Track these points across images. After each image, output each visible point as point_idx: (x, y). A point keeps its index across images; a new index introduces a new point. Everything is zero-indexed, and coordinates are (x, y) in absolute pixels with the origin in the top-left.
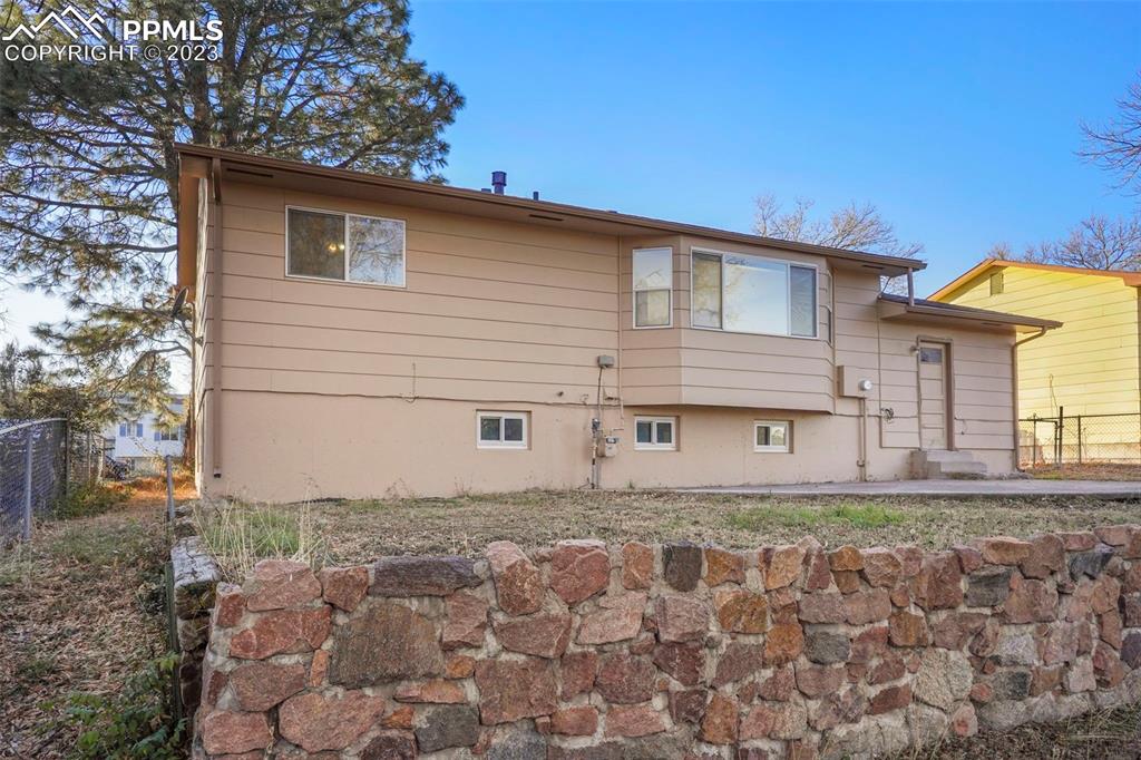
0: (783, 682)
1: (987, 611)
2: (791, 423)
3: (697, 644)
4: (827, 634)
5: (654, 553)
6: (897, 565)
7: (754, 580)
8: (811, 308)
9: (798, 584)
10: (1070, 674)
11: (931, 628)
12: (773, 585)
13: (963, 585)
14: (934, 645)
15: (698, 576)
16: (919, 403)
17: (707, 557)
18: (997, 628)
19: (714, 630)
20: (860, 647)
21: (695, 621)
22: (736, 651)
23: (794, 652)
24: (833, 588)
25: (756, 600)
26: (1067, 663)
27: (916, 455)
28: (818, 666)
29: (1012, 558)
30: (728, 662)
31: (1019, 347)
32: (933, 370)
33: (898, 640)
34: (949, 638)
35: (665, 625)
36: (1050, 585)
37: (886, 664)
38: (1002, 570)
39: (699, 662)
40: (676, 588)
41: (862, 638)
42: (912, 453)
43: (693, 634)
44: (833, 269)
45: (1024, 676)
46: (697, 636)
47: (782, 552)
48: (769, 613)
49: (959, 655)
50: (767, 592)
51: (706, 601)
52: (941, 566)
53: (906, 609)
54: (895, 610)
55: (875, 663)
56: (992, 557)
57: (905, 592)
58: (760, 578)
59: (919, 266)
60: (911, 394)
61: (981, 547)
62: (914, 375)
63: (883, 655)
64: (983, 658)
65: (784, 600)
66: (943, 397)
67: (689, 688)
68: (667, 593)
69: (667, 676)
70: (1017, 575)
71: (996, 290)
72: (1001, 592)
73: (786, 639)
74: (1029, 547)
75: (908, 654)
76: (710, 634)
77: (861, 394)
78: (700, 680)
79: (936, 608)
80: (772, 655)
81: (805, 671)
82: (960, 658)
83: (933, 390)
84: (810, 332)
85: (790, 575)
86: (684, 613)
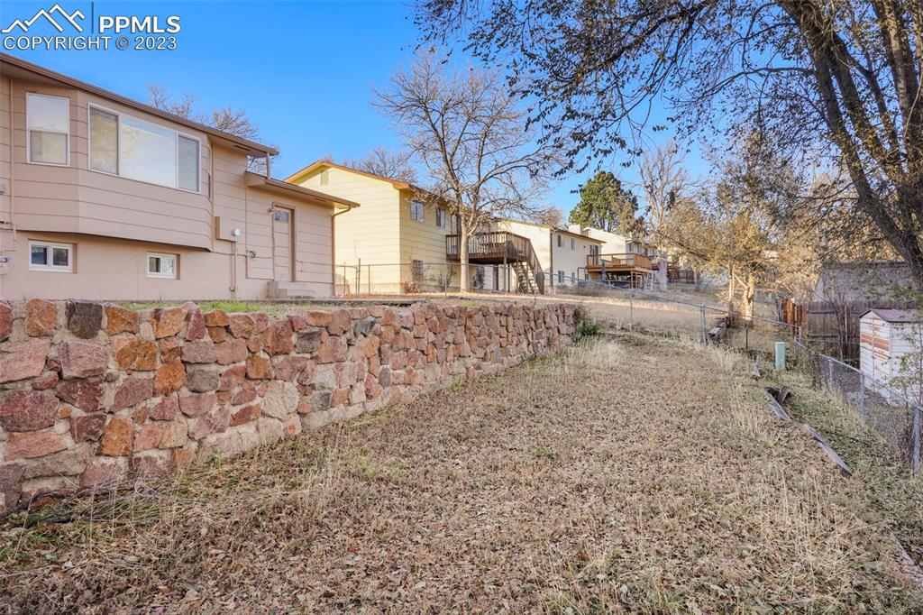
0: (169, 406)
1: (308, 356)
2: (178, 256)
3: (97, 379)
4: (202, 371)
5: (58, 307)
6: (251, 323)
7: (147, 332)
8: (195, 170)
9: (181, 334)
10: (353, 393)
11: (274, 367)
12: (161, 335)
13: (294, 339)
14: (275, 378)
15: (99, 327)
16: (273, 248)
17: (107, 313)
18: (313, 366)
19: (113, 367)
20: (226, 380)
21: (96, 361)
22: (132, 384)
23: (178, 384)
24: (207, 338)
25: (148, 345)
26: (351, 386)
27: (271, 283)
28: (196, 394)
29: (323, 322)
30: (124, 393)
31: (336, 217)
32: (283, 227)
33: (252, 375)
34: (285, 374)
35: (68, 364)
36: (343, 340)
37: (244, 391)
38: (317, 329)
39: (100, 393)
40: (77, 336)
41: (227, 374)
42: (268, 284)
43: (94, 370)
44: (213, 144)
45: (328, 394)
46: (97, 372)
47: (169, 311)
48: (158, 355)
49: (291, 385)
50: (157, 339)
51: (106, 346)
52: (280, 326)
53: (257, 354)
54: (250, 354)
55: (236, 390)
56: (311, 321)
57: (257, 342)
58: (151, 330)
59: (274, 153)
60: (268, 242)
61: (305, 316)
62: (270, 229)
63: (242, 385)
64: (305, 386)
65: (170, 345)
66: (290, 245)
67: (90, 414)
68: (71, 339)
69: (70, 405)
70: (325, 333)
71: (324, 182)
72: (316, 343)
73: (172, 374)
74: (332, 315)
75: (259, 384)
76: (109, 371)
77: (232, 239)
78: (100, 407)
79: (277, 354)
80: (161, 386)
81: (186, 398)
82: (292, 386)
83: (283, 240)
84: (195, 188)
85: (175, 328)
86: (85, 354)
